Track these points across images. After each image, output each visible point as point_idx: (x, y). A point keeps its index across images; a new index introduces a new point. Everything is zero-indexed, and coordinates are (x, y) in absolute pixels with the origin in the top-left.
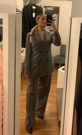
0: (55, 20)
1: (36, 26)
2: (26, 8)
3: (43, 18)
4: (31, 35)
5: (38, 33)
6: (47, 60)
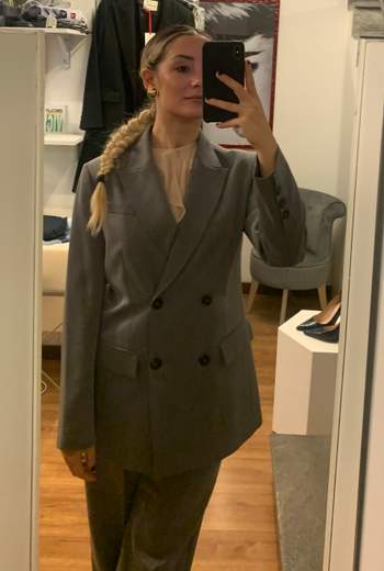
6: (204, 360)
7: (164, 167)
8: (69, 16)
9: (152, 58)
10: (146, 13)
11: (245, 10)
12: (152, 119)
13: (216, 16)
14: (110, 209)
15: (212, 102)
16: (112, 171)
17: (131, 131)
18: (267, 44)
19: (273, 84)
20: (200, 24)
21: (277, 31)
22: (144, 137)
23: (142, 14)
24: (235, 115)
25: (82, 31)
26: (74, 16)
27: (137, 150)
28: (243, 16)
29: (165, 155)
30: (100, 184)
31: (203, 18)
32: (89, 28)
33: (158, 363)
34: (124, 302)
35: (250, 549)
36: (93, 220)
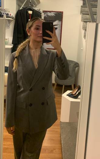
0: (56, 28)
1: (27, 40)
2: (20, 12)
3: (38, 27)
4: (16, 57)
5: (29, 53)
6: (43, 104)
7: (32, 54)
8: (9, 15)
9: (29, 26)
10: (29, 14)
11: (54, 14)
12: (29, 42)
13: (47, 15)
14: (19, 65)
15: (45, 38)
16: (19, 55)
17: (24, 45)
18: (60, 23)
19: (61, 33)
20: (43, 17)
21: (62, 20)
22: (27, 46)
23: (28, 15)
24: (51, 41)
25: (13, 19)
26: (10, 15)
27: (25, 50)
28: (54, 16)
29: (32, 51)
30: (16, 59)
31: (43, 16)
32: (14, 18)
33: (31, 105)
34: (22, 89)
35: (55, 151)
36: (14, 68)
